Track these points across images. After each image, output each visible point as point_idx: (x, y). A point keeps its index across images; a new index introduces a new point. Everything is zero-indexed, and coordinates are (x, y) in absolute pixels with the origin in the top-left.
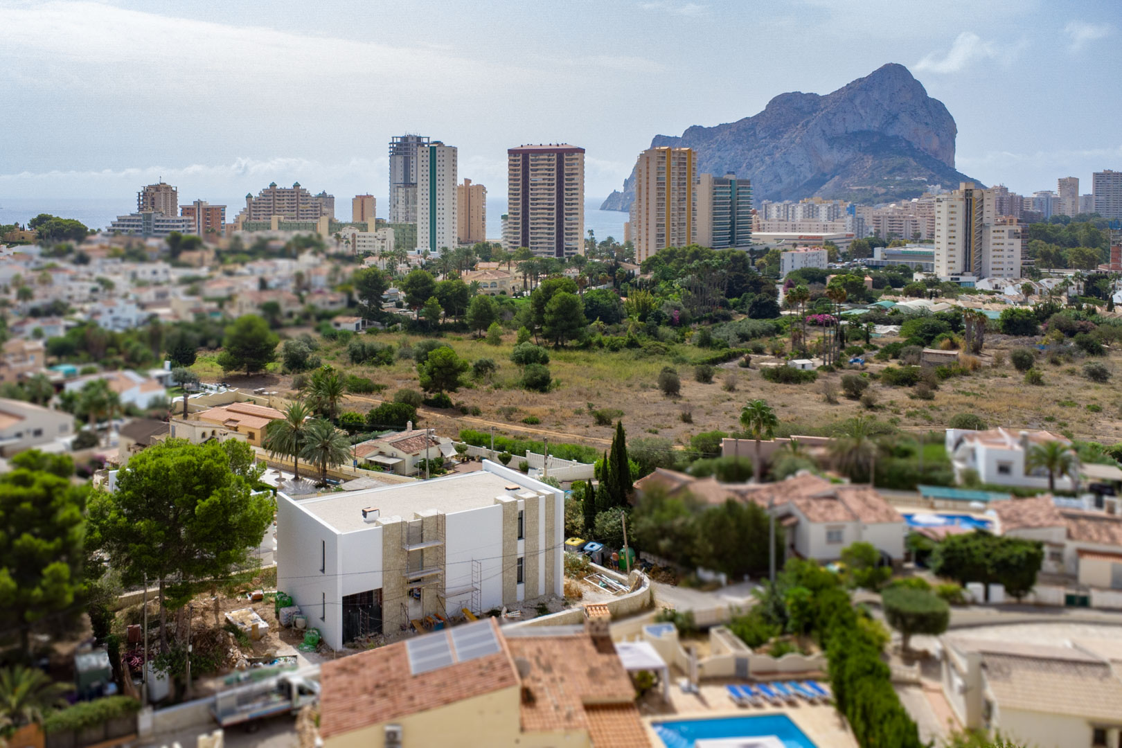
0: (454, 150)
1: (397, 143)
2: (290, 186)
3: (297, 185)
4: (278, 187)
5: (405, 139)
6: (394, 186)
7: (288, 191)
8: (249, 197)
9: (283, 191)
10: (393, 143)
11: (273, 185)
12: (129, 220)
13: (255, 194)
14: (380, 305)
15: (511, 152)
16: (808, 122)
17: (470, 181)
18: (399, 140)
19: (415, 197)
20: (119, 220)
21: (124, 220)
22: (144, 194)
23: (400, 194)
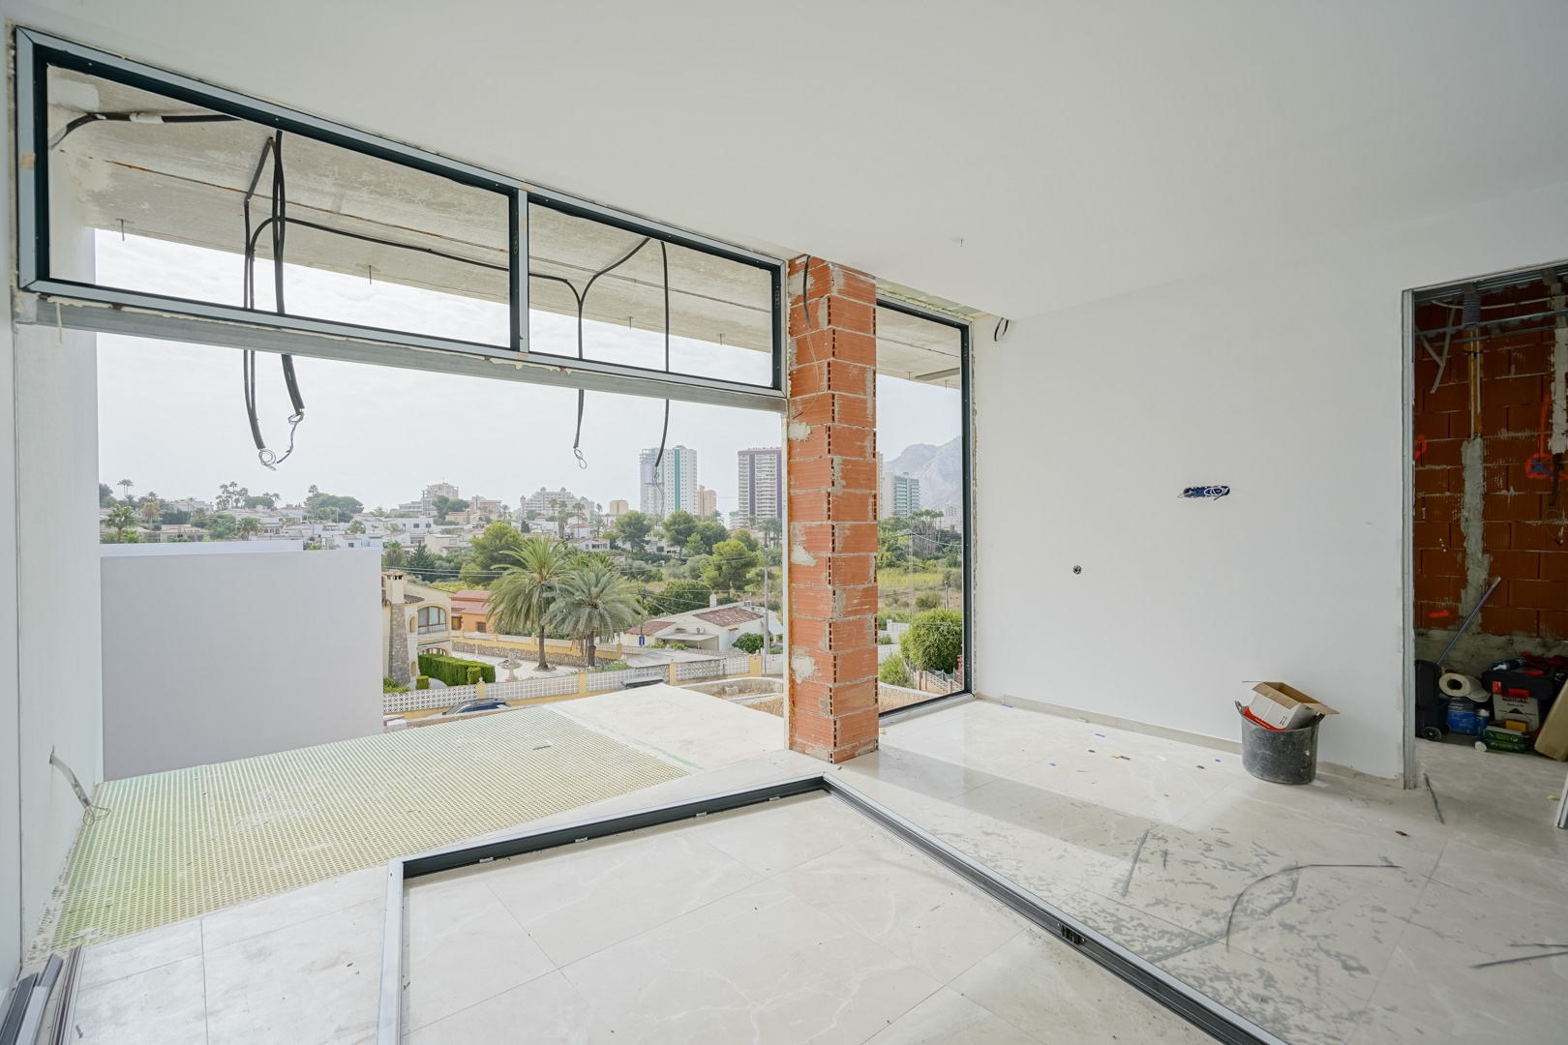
0: (694, 453)
1: (645, 456)
2: (557, 491)
3: (563, 489)
4: (548, 491)
5: (653, 451)
6: (645, 485)
7: (555, 493)
8: (523, 498)
9: (552, 493)
10: (642, 457)
11: (543, 489)
12: (410, 508)
13: (528, 497)
14: (642, 548)
15: (740, 453)
16: (930, 464)
17: (704, 487)
18: (648, 452)
19: (663, 493)
20: (401, 508)
21: (406, 507)
22: (429, 492)
23: (650, 492)
